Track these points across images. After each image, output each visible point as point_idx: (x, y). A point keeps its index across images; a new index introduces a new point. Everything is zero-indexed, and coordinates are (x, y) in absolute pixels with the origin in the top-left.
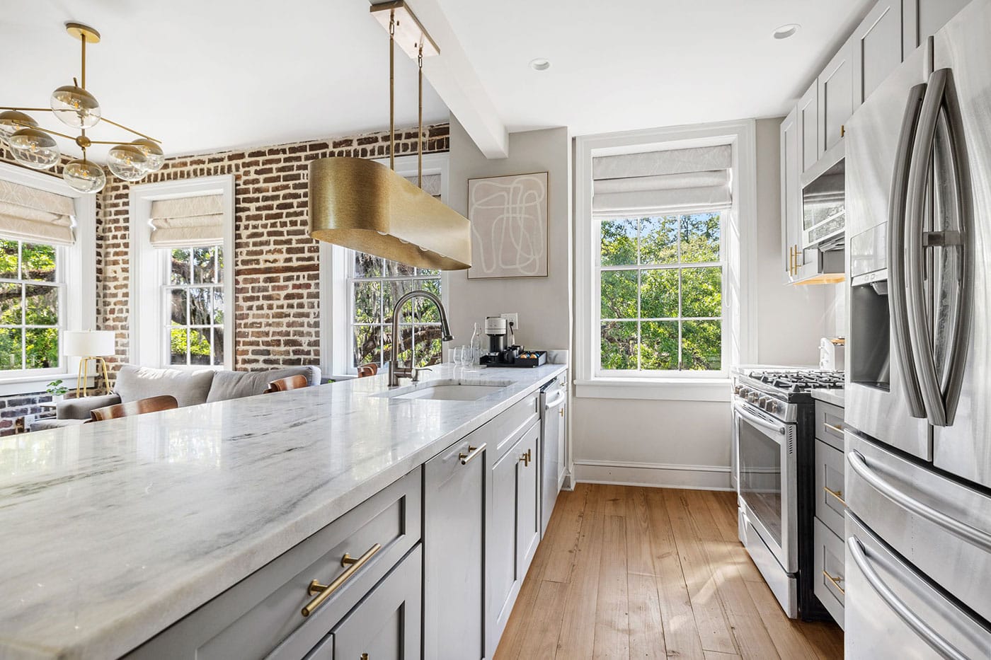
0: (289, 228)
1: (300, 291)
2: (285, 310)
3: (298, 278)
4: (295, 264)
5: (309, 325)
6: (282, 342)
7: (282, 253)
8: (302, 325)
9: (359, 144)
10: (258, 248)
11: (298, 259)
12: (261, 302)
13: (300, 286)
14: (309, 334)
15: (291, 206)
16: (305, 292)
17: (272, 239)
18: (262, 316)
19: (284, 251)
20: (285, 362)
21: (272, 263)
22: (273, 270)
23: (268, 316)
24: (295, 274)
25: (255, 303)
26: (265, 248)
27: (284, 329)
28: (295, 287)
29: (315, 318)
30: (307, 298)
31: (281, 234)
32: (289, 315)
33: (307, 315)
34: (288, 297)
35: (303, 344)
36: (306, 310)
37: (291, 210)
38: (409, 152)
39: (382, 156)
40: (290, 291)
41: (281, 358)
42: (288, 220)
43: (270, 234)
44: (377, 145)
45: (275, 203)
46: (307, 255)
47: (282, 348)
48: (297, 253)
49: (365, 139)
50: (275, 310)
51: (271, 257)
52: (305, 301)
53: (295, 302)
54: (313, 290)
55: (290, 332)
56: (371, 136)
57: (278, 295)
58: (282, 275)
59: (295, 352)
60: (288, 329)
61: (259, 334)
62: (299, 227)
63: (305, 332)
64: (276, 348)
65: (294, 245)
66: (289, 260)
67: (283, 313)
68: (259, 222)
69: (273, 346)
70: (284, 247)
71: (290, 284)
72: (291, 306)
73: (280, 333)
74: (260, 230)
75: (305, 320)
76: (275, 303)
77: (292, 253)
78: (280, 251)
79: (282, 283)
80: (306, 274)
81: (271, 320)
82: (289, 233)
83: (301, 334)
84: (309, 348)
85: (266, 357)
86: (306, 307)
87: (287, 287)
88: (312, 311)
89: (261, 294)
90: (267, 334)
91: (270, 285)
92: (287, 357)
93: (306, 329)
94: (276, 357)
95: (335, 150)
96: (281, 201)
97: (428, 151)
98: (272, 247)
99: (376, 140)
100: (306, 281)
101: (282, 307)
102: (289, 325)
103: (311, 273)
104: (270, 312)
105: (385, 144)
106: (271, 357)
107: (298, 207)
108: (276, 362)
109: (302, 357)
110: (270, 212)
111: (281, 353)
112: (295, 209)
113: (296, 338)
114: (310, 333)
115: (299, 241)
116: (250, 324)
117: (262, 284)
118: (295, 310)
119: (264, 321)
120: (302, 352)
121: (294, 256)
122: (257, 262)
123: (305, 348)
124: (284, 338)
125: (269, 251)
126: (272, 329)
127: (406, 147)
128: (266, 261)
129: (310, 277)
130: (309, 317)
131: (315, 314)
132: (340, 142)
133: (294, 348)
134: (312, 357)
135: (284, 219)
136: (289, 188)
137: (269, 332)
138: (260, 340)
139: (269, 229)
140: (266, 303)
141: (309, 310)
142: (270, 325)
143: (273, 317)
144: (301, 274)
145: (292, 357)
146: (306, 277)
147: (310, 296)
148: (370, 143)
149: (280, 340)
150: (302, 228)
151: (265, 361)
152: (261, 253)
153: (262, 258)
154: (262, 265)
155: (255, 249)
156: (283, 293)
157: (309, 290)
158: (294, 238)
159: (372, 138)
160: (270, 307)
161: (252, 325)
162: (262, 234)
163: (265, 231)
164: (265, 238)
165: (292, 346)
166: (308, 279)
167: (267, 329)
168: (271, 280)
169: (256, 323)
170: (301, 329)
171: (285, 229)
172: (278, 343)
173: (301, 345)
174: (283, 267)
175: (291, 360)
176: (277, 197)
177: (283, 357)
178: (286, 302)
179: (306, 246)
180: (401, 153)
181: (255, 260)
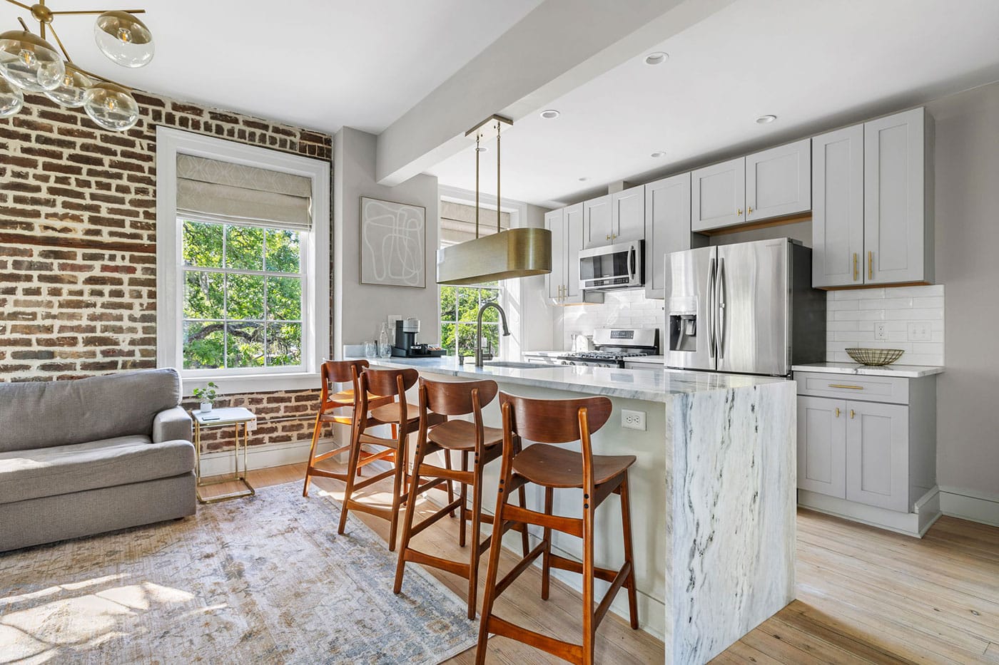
0: (94, 190)
1: (116, 275)
2: (86, 298)
3: (112, 258)
4: (105, 238)
5: (132, 319)
6: (80, 340)
7: (82, 221)
8: (120, 318)
9: (212, 118)
10: (29, 207)
11: (112, 234)
12: (35, 284)
13: (116, 269)
14: (133, 330)
15: (100, 162)
16: (125, 277)
17: (60, 199)
18: (38, 304)
19: (86, 218)
20: (85, 367)
21: (59, 232)
22: (61, 242)
23: (50, 305)
24: (107, 253)
25: (21, 285)
26: (44, 210)
27: (84, 322)
28: (104, 268)
29: (141, 310)
30: (129, 285)
31: (81, 195)
32: (94, 305)
33: (130, 306)
34: (90, 281)
35: (121, 343)
36: (126, 299)
37: (99, 168)
38: (277, 146)
39: (243, 140)
40: (97, 272)
41: (79, 362)
42: (93, 180)
43: (52, 191)
44: (237, 127)
45: (67, 152)
46: (128, 230)
47: (80, 348)
48: (110, 226)
49: (221, 115)
50: (65, 297)
51: (58, 224)
52: (125, 288)
53: (107, 289)
54: (139, 275)
55: (95, 327)
56: (229, 115)
57: (75, 277)
58: (80, 252)
59: (105, 354)
60: (93, 324)
61: (29, 330)
62: (113, 193)
63: (124, 328)
64: (66, 349)
65: (104, 214)
66: (98, 233)
67: (82, 301)
68: (31, 171)
69: (62, 345)
70: (86, 215)
71: (97, 264)
72: (101, 294)
73: (77, 329)
74: (31, 181)
75: (125, 313)
76: (66, 288)
77: (102, 225)
78: (77, 219)
79: (79, 261)
80: (127, 254)
81: (55, 311)
82: (93, 197)
83: (119, 330)
84: (132, 348)
85: (48, 362)
86: (127, 295)
87: (90, 268)
88: (136, 302)
89: (35, 274)
90: (49, 329)
91: (56, 262)
92: (91, 360)
93: (126, 323)
94: (68, 361)
95: (174, 113)
96: (78, 151)
97: (298, 152)
98: (59, 210)
99: (236, 121)
100: (127, 263)
101: (81, 293)
102: (93, 318)
103: (136, 254)
104: (55, 299)
105: (248, 130)
106: (57, 360)
107: (110, 166)
108: (70, 367)
109: (120, 360)
110: (55, 161)
111: (79, 355)
112: (106, 168)
113: (106, 334)
114: (136, 328)
115: (111, 211)
116: (9, 314)
117: (36, 258)
118: (106, 299)
119: (40, 311)
120: (121, 353)
121: (105, 230)
122: (29, 226)
123: (125, 347)
124: (85, 335)
125: (55, 215)
126: (57, 323)
127: (273, 141)
128: (46, 228)
129: (133, 259)
130: (131, 309)
131: (141, 305)
132: (184, 106)
133: (104, 348)
134: (138, 358)
135: (84, 177)
136: (95, 138)
137: (52, 326)
138: (33, 337)
139: (52, 183)
140: (45, 286)
141: (131, 301)
142: (54, 317)
143: (61, 306)
144: (119, 254)
145: (100, 359)
146: (127, 258)
147: (133, 282)
148: (228, 122)
149: (76, 338)
150: (120, 195)
151: (44, 368)
152: (37, 214)
153: (37, 222)
154: (38, 232)
155: (19, 206)
156: (83, 276)
157: (132, 276)
158: (104, 206)
159: (230, 117)
160: (55, 292)
161: (14, 316)
162: (38, 189)
163: (44, 186)
164: (43, 195)
165: (100, 345)
166: (131, 261)
167: (48, 322)
168: (57, 255)
169: (24, 313)
170: (118, 323)
171: (86, 191)
172: (73, 342)
173: (116, 343)
174: (81, 240)
175: (98, 363)
176: (71, 145)
177: (83, 360)
178: (87, 288)
179: (128, 220)
180: (268, 145)
181: (21, 223)
